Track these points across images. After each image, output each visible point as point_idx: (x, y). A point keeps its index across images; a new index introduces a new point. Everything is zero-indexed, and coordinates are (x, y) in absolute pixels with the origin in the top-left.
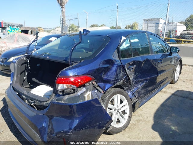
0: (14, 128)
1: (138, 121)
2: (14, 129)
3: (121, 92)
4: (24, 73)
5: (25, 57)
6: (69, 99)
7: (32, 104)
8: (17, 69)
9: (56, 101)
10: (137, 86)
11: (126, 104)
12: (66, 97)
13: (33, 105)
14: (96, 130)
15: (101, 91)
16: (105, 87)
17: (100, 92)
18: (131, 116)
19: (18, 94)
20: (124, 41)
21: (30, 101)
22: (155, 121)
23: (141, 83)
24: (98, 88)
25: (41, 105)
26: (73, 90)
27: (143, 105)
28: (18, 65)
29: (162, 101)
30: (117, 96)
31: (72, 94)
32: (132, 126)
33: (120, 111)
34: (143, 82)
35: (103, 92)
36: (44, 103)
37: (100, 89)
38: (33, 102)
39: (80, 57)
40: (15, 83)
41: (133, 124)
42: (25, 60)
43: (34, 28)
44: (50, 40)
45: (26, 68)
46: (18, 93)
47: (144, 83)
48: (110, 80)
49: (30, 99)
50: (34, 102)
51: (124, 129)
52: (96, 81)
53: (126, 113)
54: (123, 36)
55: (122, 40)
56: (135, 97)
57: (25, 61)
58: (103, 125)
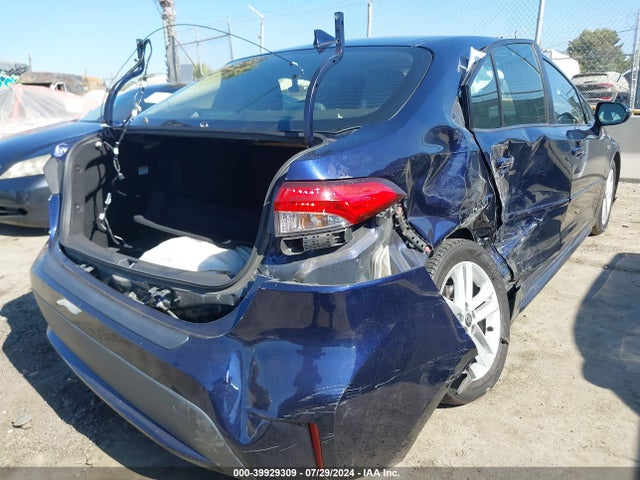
0: (71, 406)
1: (529, 357)
2: (75, 411)
3: (475, 251)
4: (95, 199)
5: (98, 136)
6: (320, 272)
7: (160, 304)
8: (74, 182)
9: (276, 280)
10: (511, 236)
11: (490, 298)
12: (309, 266)
13: (165, 308)
14: (424, 389)
15: (420, 244)
16: (432, 232)
17: (416, 248)
18: (506, 339)
19: (91, 272)
20: (479, 63)
21: (153, 291)
22: (584, 354)
23: (523, 223)
24: (410, 234)
25: (203, 302)
26: (335, 235)
27: (530, 302)
28: (76, 166)
29: (582, 290)
30: (464, 269)
31: (332, 254)
32: (513, 376)
33: (475, 322)
34: (529, 220)
35: (428, 249)
36: (218, 295)
37: (417, 238)
38: (167, 296)
39: (339, 117)
40: (70, 234)
41: (513, 368)
42: (97, 148)
43: (70, 76)
44: (147, 100)
45: (101, 180)
46: (90, 269)
47: (534, 225)
48: (447, 204)
49: (151, 286)
50: (171, 296)
51: (490, 383)
52: (405, 206)
53: (490, 329)
54: (472, 48)
55: (471, 62)
56: (512, 272)
57: (97, 154)
58: (446, 368)
